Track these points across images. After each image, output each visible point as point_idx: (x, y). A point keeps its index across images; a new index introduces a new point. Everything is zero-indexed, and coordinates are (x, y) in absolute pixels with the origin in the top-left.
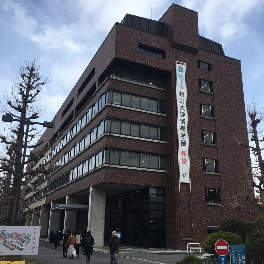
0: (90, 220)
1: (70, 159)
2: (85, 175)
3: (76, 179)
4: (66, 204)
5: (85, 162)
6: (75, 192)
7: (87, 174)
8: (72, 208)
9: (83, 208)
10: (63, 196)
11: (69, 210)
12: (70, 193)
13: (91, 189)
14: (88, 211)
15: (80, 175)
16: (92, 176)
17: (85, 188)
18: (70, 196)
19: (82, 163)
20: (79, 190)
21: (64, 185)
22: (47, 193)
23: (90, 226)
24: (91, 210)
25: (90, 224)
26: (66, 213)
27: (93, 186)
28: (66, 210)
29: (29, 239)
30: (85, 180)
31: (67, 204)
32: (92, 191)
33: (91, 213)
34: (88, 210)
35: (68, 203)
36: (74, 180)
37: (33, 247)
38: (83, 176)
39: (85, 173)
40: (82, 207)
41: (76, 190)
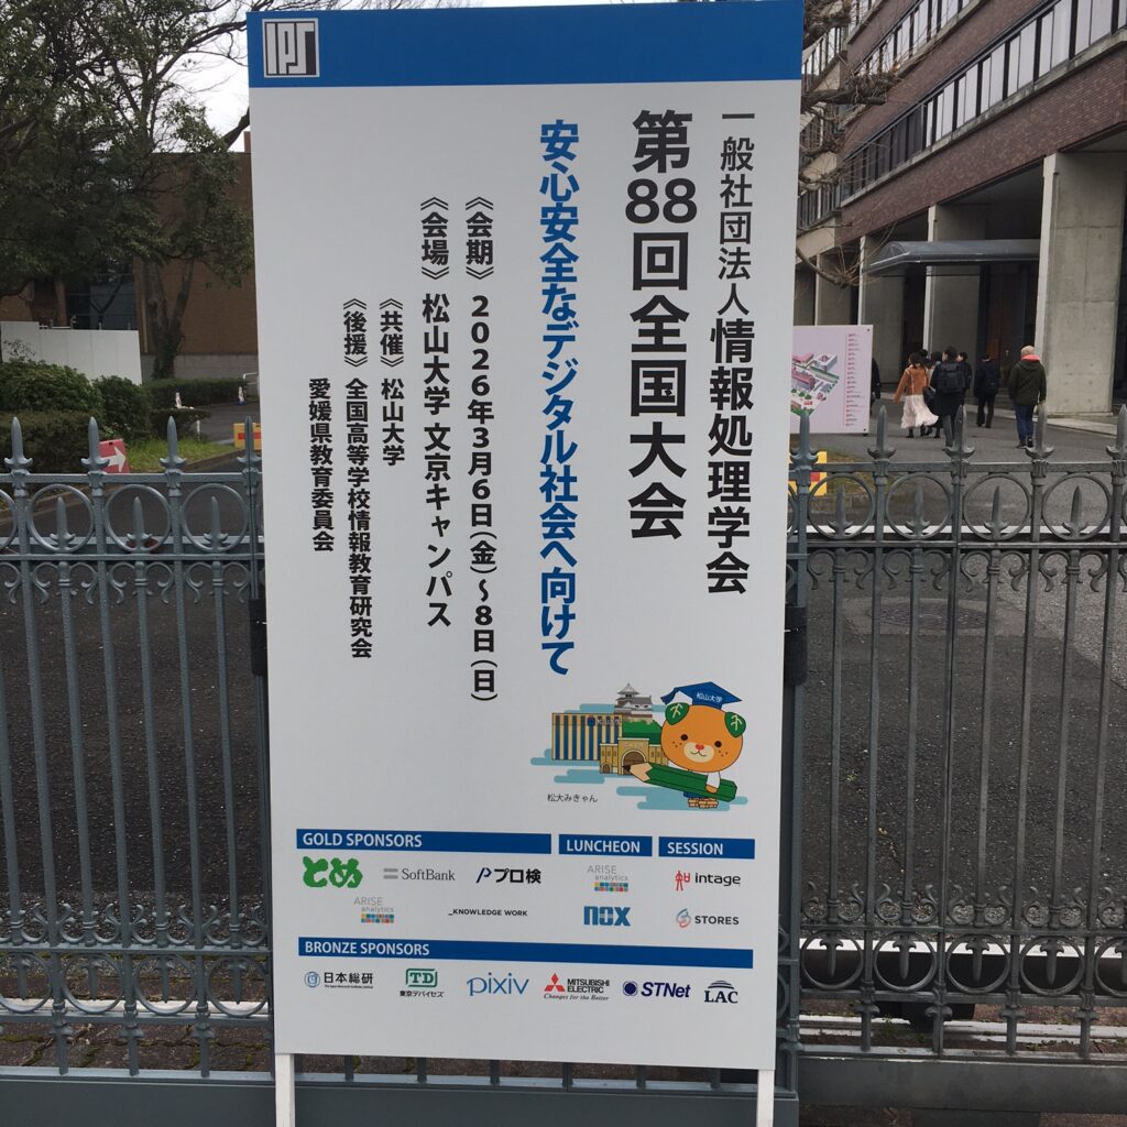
0: (1048, 302)
1: (938, 29)
2: (1017, 99)
3: (970, 125)
4: (927, 240)
5: (1018, 34)
6: (969, 185)
7: (1027, 93)
8: (955, 257)
9: (1013, 256)
10: (914, 208)
11: (945, 264)
12: (945, 194)
13: (1050, 165)
14: (1036, 264)
15: (993, 102)
16: (1054, 98)
17: (1019, 160)
18: (944, 205)
19: (1000, 40)
20: (991, 172)
21: (915, 160)
22: (837, 203)
23: (1048, 330)
24: (1050, 262)
25: (1048, 322)
26: (928, 279)
27: (1059, 151)
28: (929, 268)
29: (830, 375)
30: (1020, 124)
31: (934, 242)
32: (1056, 174)
33: (1053, 274)
34: (1038, 262)
35: (939, 237)
36: (965, 130)
37: (850, 405)
38: (1009, 104)
39: (1019, 90)
40: (1007, 251)
41: (972, 178)
